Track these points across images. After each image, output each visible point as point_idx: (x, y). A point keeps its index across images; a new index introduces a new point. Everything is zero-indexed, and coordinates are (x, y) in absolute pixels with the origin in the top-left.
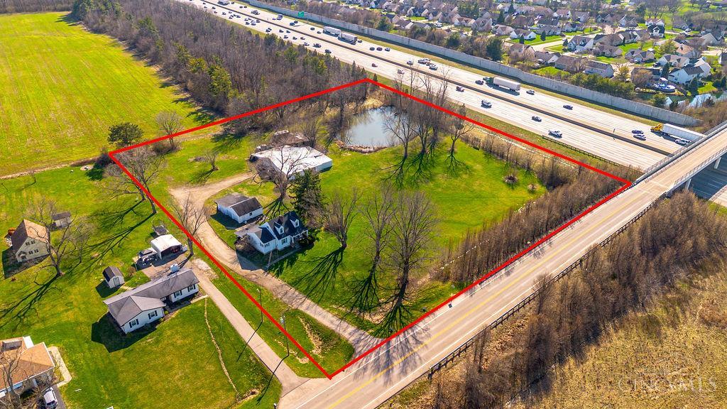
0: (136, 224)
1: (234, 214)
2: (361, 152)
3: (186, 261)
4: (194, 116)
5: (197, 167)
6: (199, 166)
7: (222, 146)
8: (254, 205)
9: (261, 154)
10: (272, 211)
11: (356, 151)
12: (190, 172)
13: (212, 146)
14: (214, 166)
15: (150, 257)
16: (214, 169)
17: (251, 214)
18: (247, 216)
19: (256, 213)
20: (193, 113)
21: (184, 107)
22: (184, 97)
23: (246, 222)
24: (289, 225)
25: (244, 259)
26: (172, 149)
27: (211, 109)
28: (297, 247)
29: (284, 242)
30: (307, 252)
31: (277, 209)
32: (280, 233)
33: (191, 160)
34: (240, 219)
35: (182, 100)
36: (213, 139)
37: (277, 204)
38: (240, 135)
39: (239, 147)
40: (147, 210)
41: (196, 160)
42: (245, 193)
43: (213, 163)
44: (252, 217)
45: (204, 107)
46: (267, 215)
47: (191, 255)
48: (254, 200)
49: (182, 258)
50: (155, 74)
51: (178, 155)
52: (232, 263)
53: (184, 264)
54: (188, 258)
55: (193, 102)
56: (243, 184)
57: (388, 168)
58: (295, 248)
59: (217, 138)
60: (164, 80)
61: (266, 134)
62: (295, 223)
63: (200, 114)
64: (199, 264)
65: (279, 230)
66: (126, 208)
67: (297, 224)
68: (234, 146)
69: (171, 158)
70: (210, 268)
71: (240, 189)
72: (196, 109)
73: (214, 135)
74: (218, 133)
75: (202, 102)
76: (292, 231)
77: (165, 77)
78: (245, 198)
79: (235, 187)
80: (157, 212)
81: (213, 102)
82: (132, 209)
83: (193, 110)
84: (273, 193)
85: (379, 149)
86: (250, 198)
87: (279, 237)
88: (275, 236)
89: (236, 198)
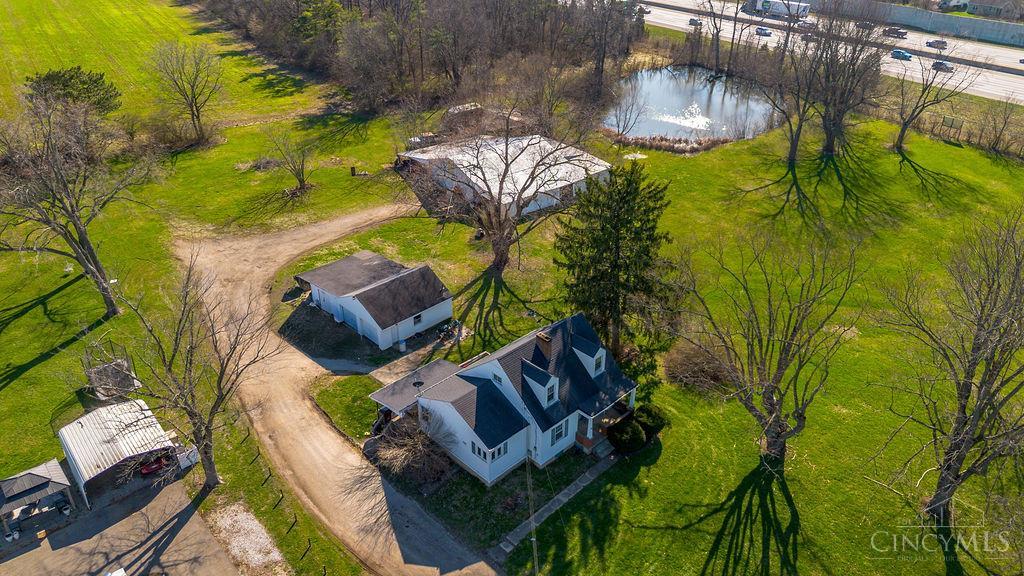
0: (37, 353)
1: (364, 319)
2: (672, 150)
3: (183, 517)
4: (256, 81)
5: (258, 183)
6: (264, 182)
7: (321, 138)
8: (424, 289)
9: (424, 152)
10: (476, 310)
11: (658, 148)
12: (239, 195)
13: (297, 137)
14: (302, 181)
15: (48, 500)
16: (303, 188)
17: (418, 319)
18: (406, 328)
19: (431, 316)
20: (256, 75)
21: (238, 65)
22: (241, 49)
23: (403, 347)
24: (572, 369)
25: (412, 506)
26: (200, 141)
27: (297, 68)
28: (603, 450)
29: (559, 436)
30: (646, 477)
31: (489, 300)
32: (545, 404)
33: (243, 167)
34: (384, 338)
35: (234, 54)
36: (297, 123)
37: (486, 287)
38: (365, 115)
39: (365, 141)
40: (88, 304)
41: (257, 167)
42: (391, 251)
43: (299, 174)
44: (420, 328)
45: (282, 66)
46: (463, 318)
47: (209, 487)
48: (426, 275)
49: (172, 498)
50: (188, 17)
51: (213, 155)
52: (366, 530)
53: (173, 532)
54: (197, 502)
55: (259, 57)
56: (385, 229)
57: (762, 187)
58: (594, 457)
59: (310, 121)
60: (202, 24)
61: (427, 115)
62: (593, 363)
63: (270, 77)
64: (235, 530)
65: (541, 392)
66: (27, 296)
67: (598, 366)
68: (350, 138)
69: (193, 162)
70: (276, 555)
71: (375, 241)
72: (265, 68)
73: (303, 116)
74: (313, 111)
75: (278, 56)
76: (584, 391)
77: (205, 20)
78: (392, 267)
79: (362, 235)
80: (121, 310)
81: (302, 54)
82: (42, 301)
83: (258, 70)
84: (470, 255)
85: (715, 143)
86: (413, 266)
87: (546, 419)
88: (527, 415)
89: (370, 269)
